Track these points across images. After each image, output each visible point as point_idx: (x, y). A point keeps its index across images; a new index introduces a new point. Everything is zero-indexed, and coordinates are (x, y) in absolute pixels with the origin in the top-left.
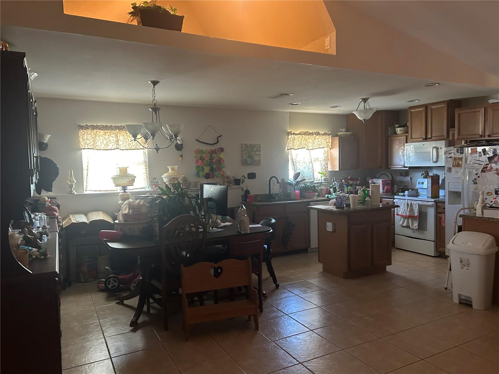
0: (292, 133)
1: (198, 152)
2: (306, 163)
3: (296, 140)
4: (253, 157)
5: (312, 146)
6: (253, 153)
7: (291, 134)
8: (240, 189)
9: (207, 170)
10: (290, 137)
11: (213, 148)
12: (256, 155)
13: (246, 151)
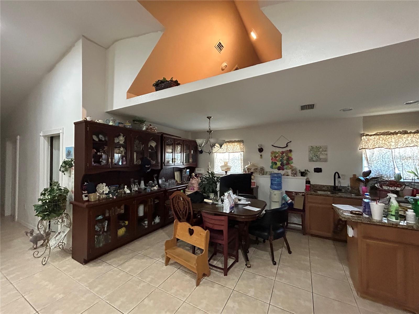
0: (365, 134)
1: (273, 153)
2: (385, 162)
3: (372, 141)
4: (318, 156)
5: (395, 145)
6: (319, 153)
7: (363, 136)
8: (304, 179)
9: (279, 164)
10: (363, 138)
11: (284, 150)
12: (322, 154)
13: (312, 151)
